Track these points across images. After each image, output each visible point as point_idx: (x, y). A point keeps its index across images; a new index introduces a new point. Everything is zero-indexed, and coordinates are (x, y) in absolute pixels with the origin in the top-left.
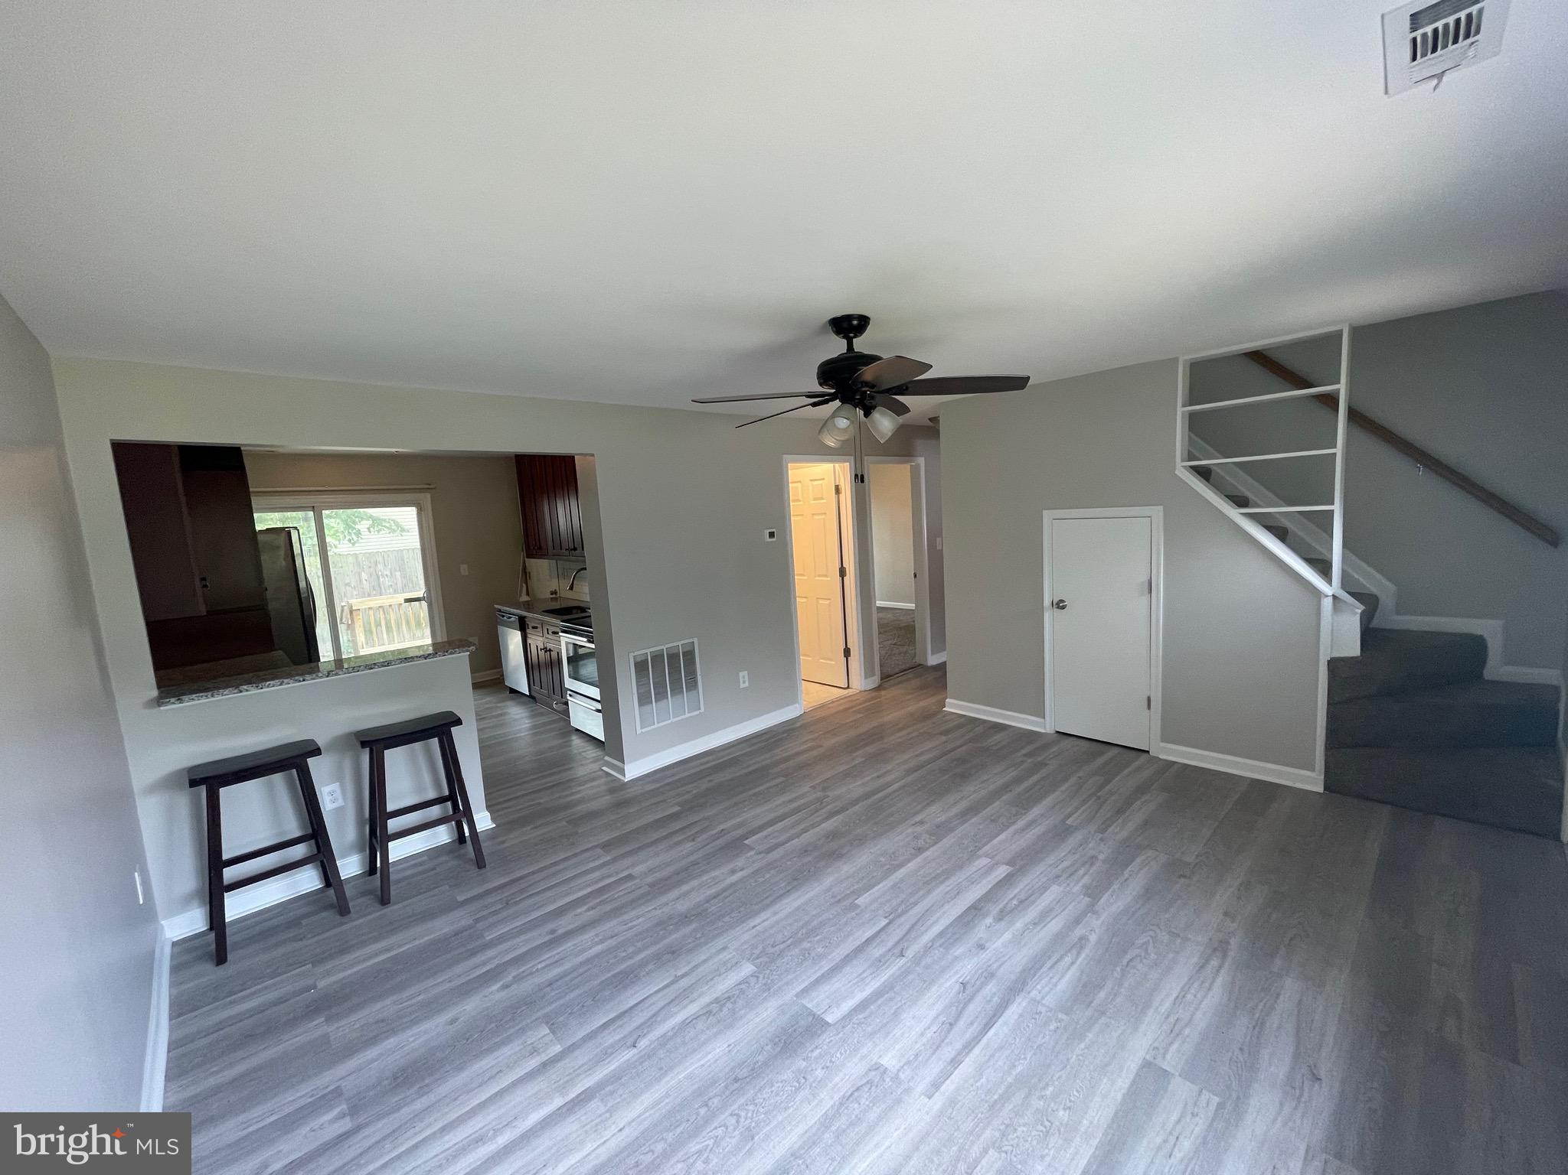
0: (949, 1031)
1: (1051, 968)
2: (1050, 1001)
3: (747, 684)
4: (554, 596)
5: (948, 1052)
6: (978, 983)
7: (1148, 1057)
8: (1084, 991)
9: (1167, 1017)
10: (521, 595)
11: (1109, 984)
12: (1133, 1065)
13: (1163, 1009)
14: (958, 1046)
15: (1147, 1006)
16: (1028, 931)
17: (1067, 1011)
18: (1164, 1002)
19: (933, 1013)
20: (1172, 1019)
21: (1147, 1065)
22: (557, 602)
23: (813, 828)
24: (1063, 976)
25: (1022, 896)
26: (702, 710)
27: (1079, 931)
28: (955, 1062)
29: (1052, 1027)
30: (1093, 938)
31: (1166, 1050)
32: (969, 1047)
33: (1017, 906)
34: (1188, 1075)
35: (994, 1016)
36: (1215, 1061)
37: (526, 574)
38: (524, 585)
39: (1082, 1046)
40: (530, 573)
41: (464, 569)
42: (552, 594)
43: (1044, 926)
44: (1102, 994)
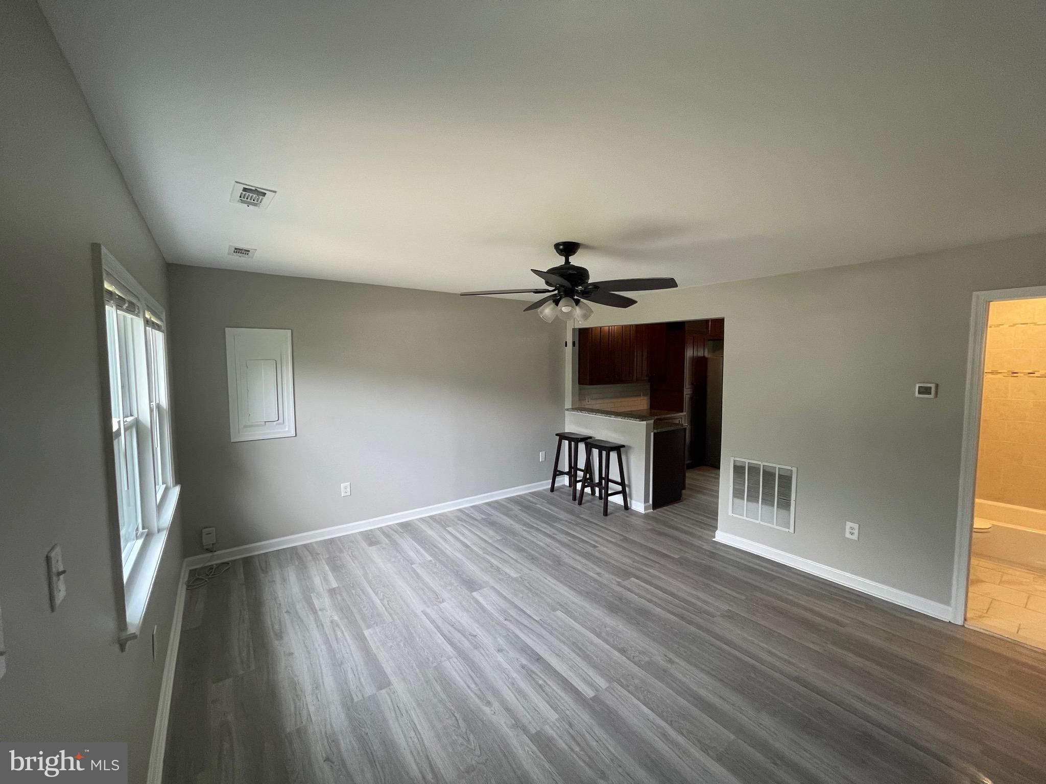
0: (450, 624)
1: (470, 675)
2: (447, 664)
3: (855, 537)
5: (439, 622)
6: (473, 641)
7: (392, 687)
8: (446, 683)
9: (407, 711)
11: (444, 696)
12: (394, 679)
13: (412, 712)
14: (440, 625)
15: (419, 705)
16: (507, 678)
17: (436, 668)
18: (417, 716)
19: (462, 621)
20: (404, 712)
21: (389, 684)
23: (654, 604)
24: (462, 678)
25: (547, 689)
26: (791, 530)
27: (496, 705)
28: (433, 622)
29: (431, 659)
30: (487, 710)
31: (390, 697)
32: (438, 628)
33: (537, 683)
34: (373, 697)
35: (449, 640)
36: (371, 715)
39: (414, 665)
43: (509, 688)
44: (438, 688)
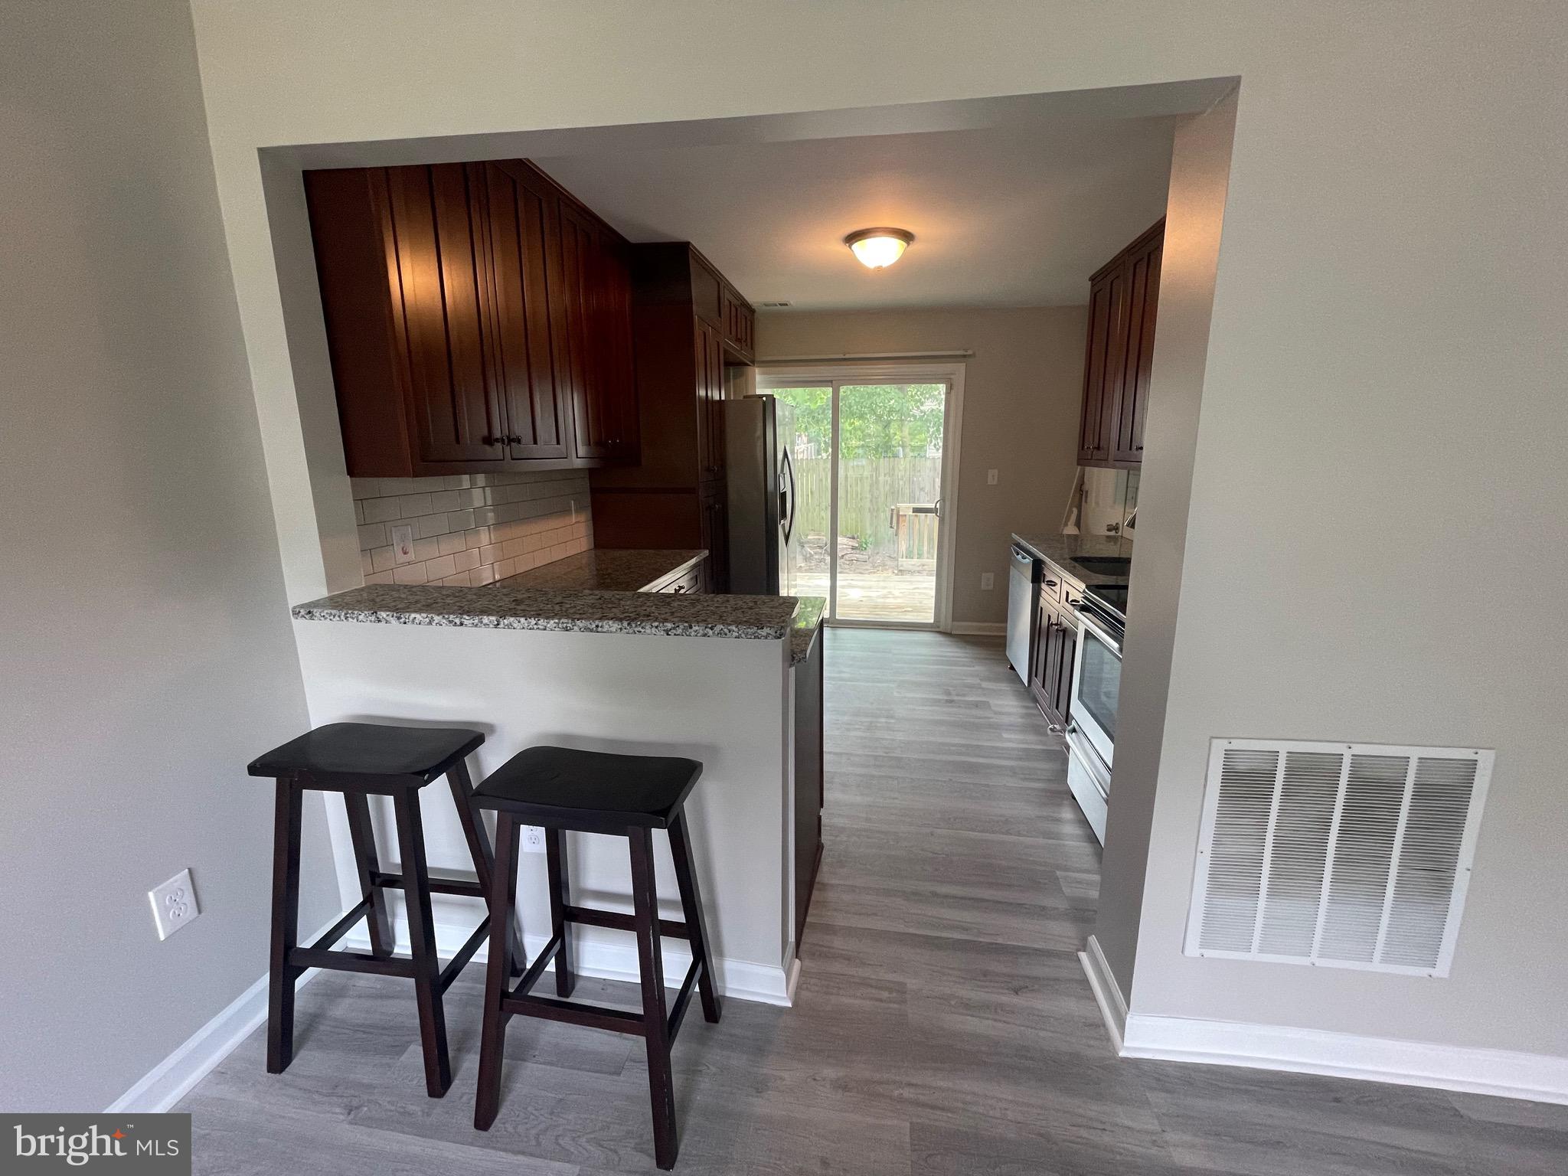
4: (1113, 533)
10: (1066, 525)
22: (1115, 543)
26: (1443, 968)
37: (1081, 492)
38: (1075, 510)
40: (1087, 492)
41: (992, 477)
42: (1109, 530)
